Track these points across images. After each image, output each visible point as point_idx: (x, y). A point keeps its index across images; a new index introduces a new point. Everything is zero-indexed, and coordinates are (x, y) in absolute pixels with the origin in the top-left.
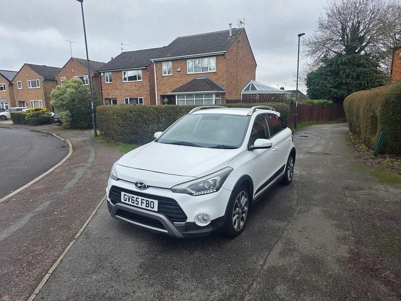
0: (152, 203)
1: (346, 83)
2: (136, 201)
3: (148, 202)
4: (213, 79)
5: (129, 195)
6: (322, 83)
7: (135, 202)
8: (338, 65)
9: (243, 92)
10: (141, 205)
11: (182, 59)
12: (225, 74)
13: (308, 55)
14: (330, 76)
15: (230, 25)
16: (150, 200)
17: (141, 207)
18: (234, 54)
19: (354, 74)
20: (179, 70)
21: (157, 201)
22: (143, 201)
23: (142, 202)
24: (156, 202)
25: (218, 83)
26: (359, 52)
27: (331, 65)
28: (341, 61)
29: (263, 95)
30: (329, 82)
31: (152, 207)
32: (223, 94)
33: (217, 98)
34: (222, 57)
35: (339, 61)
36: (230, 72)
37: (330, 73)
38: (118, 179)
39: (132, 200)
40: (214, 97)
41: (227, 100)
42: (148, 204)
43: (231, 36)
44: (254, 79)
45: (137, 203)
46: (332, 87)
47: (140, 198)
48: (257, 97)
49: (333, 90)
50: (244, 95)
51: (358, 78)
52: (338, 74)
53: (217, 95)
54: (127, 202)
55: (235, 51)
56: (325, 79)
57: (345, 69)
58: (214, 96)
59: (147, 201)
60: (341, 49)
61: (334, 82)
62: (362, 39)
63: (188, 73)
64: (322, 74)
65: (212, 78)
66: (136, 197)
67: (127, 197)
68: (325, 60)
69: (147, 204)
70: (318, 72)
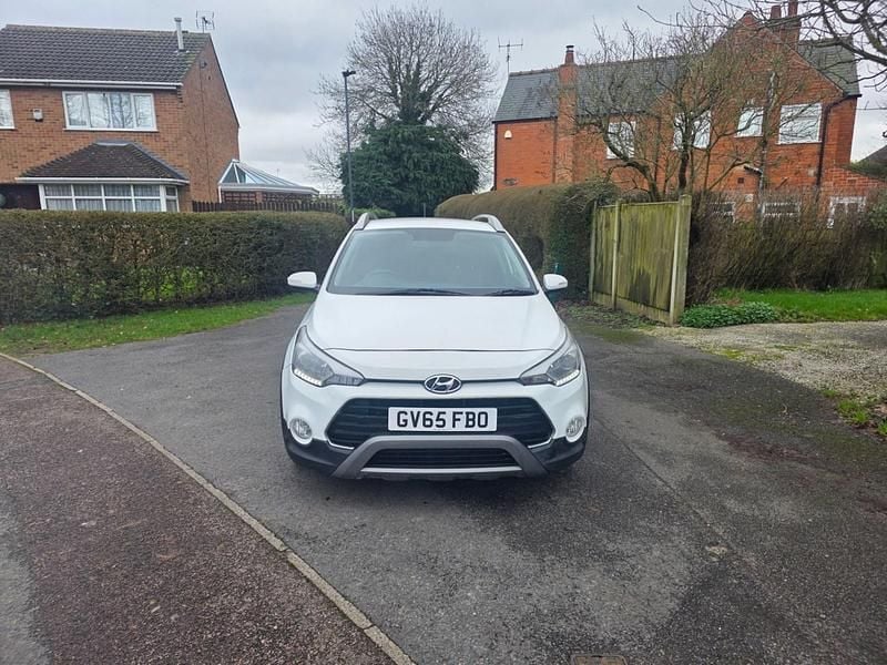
0: (483, 416)
1: (416, 179)
2: (438, 419)
3: (471, 416)
4: (148, 148)
5: (415, 410)
6: (374, 177)
7: (435, 423)
8: (398, 142)
9: (222, 185)
10: (453, 427)
11: (47, 88)
12: (185, 139)
13: (335, 116)
14: (386, 162)
15: (178, 20)
16: (477, 411)
17: (454, 430)
18: (197, 93)
19: (427, 162)
20: (38, 115)
21: (495, 410)
22: (457, 416)
23: (455, 420)
24: (493, 413)
25: (167, 160)
26: (424, 120)
27: (386, 142)
28: (403, 136)
29: (271, 194)
30: (385, 174)
31: (483, 423)
32: (182, 188)
33: (170, 197)
34: (170, 97)
35: (399, 136)
36: (194, 134)
37: (385, 157)
38: (365, 381)
39: (425, 419)
40: (163, 195)
41: (194, 203)
42: (473, 420)
43: (181, 47)
44: (237, 157)
45: (441, 423)
46: (393, 185)
47: (450, 411)
48: (260, 200)
49: (396, 191)
50: (225, 193)
51: (433, 171)
52: (398, 159)
53: (170, 189)
54: (410, 427)
55: (199, 87)
56: (378, 168)
57: (411, 153)
58: (162, 191)
59: (468, 414)
60: (393, 110)
61: (395, 174)
62: (426, 97)
63: (69, 127)
64: (370, 158)
65: (146, 147)
66: (435, 411)
67: (409, 417)
68: (370, 129)
69: (468, 420)
70: (362, 154)
